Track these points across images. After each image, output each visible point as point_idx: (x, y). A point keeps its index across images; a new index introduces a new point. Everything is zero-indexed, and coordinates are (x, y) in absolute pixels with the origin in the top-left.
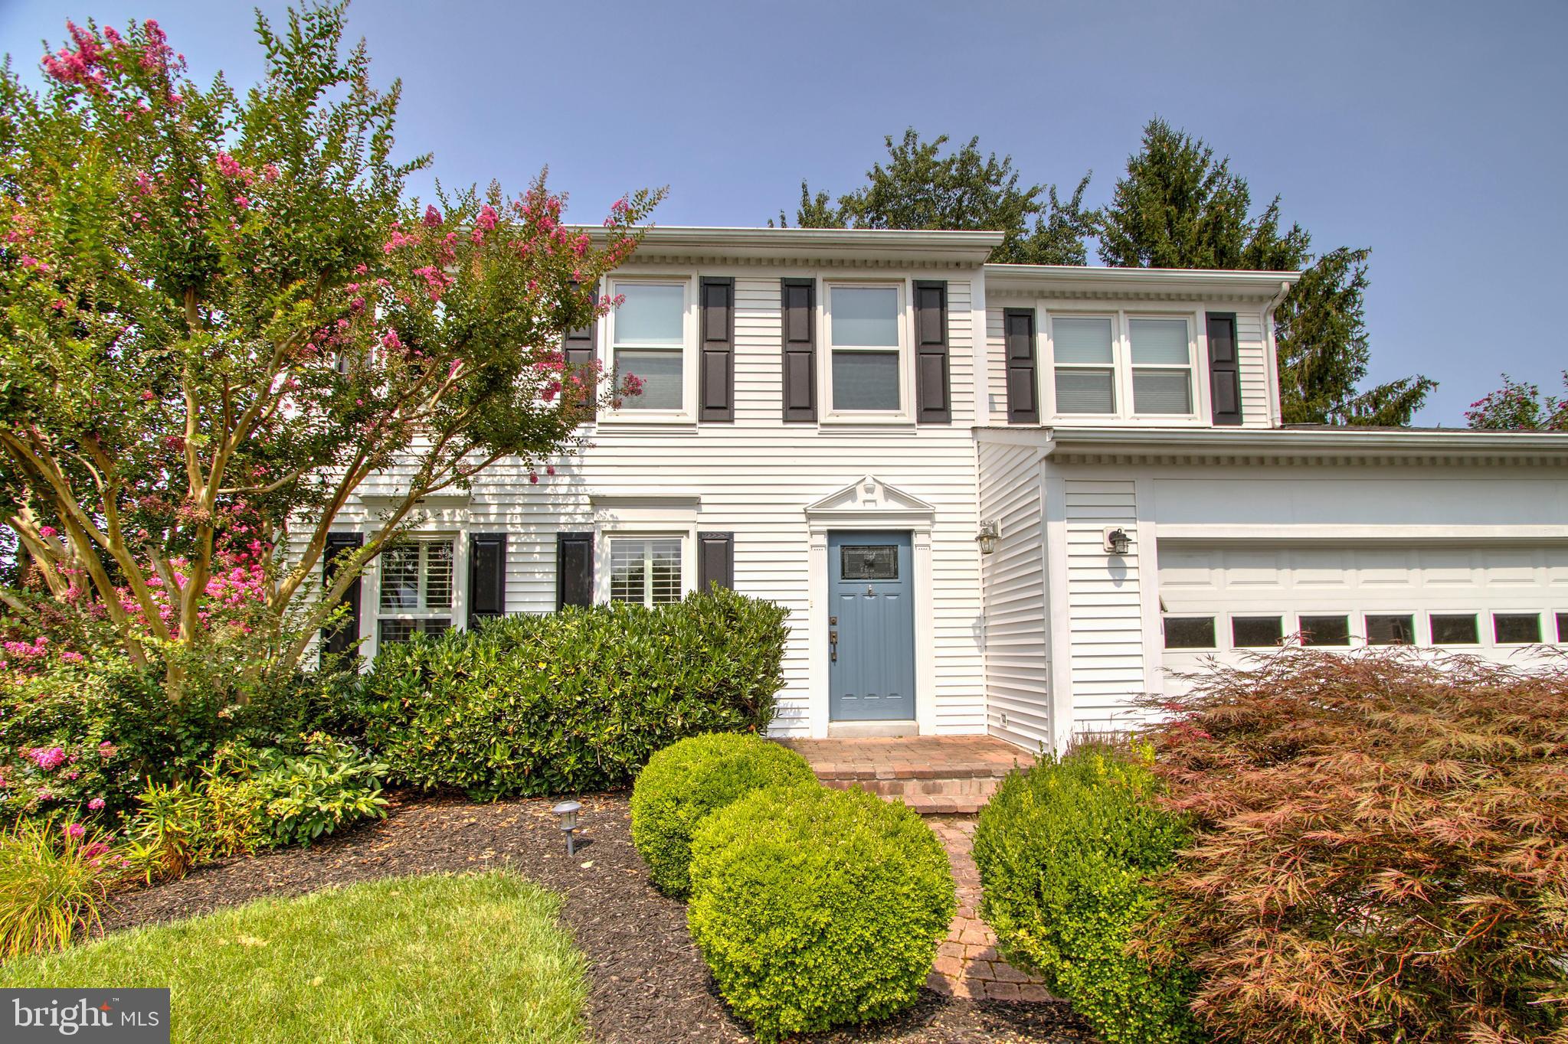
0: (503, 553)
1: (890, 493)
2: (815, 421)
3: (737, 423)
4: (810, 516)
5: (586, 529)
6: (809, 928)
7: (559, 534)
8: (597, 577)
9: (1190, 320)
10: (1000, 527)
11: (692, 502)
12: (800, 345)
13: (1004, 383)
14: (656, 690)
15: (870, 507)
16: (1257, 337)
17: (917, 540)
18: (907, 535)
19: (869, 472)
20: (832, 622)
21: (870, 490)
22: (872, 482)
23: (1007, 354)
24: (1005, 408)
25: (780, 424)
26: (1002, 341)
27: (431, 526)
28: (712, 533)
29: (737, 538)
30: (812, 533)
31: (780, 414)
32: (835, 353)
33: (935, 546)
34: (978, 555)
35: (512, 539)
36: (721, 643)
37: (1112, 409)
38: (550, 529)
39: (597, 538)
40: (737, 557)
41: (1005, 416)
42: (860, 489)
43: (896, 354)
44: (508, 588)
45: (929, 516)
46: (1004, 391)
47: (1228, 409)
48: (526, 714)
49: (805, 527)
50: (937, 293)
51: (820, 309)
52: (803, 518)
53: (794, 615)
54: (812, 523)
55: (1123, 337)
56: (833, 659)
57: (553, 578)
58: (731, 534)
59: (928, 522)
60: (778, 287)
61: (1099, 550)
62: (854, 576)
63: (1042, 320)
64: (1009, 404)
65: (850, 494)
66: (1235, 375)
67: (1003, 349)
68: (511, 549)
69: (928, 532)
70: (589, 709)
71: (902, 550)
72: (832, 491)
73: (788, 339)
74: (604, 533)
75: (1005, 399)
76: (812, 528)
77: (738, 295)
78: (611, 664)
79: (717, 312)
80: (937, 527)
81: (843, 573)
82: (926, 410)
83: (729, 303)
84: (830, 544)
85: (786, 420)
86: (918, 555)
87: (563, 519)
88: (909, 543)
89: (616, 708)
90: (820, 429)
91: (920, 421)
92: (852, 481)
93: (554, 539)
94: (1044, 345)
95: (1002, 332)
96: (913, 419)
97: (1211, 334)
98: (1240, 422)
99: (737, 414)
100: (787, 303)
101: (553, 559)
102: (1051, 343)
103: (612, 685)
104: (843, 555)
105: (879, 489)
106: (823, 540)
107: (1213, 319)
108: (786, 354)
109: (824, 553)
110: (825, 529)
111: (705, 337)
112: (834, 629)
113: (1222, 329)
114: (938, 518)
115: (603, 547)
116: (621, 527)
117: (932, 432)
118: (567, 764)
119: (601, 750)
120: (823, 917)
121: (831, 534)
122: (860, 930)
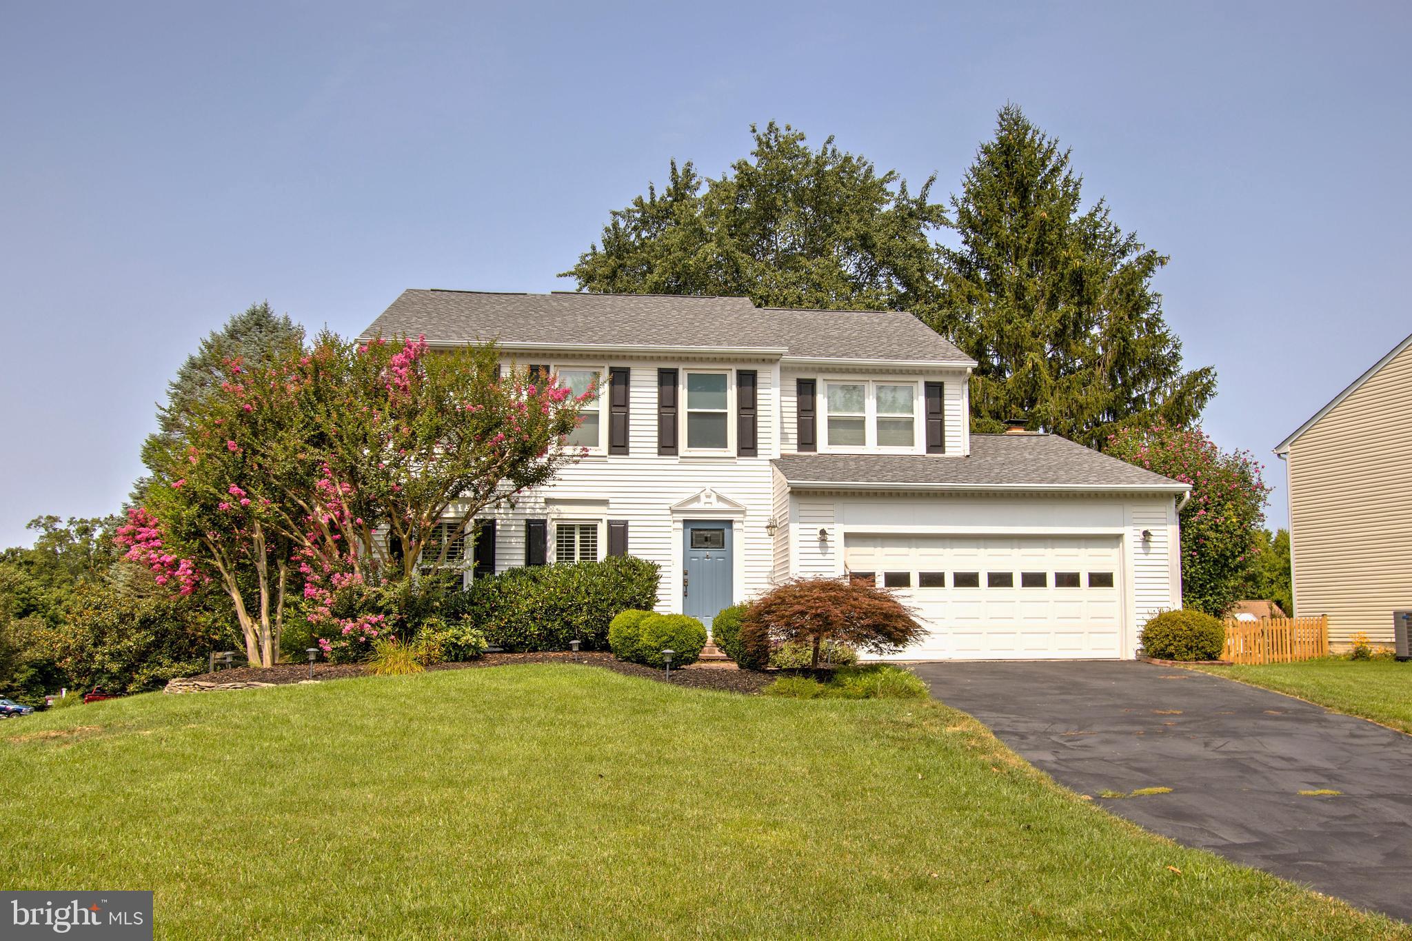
0: (494, 530)
1: (720, 498)
2: (676, 454)
3: (631, 456)
4: (673, 512)
5: (542, 517)
6: (670, 636)
7: (527, 520)
8: (548, 545)
9: (915, 386)
10: (778, 522)
11: (604, 502)
12: (670, 409)
13: (796, 426)
14: (603, 600)
15: (708, 507)
16: (958, 397)
17: (735, 526)
18: (730, 523)
19: (708, 486)
20: (685, 573)
21: (708, 497)
22: (710, 491)
23: (798, 407)
24: (796, 441)
25: (656, 456)
26: (795, 399)
27: (452, 515)
28: (616, 521)
29: (630, 523)
30: (674, 521)
31: (656, 450)
32: (689, 413)
33: (745, 530)
34: (766, 535)
35: (498, 521)
36: (631, 580)
37: (863, 443)
38: (520, 517)
39: (549, 522)
40: (630, 535)
41: (796, 447)
42: (702, 496)
43: (726, 414)
44: (497, 551)
45: (743, 512)
46: (796, 431)
47: (936, 441)
48: (546, 610)
49: (670, 518)
50: (751, 377)
51: (680, 387)
52: (669, 512)
53: (663, 569)
54: (674, 515)
55: (871, 397)
56: (685, 595)
57: (523, 546)
58: (627, 522)
59: (742, 516)
60: (656, 373)
61: (815, 538)
62: (699, 546)
63: (821, 387)
64: (799, 439)
65: (697, 499)
66: (942, 421)
67: (795, 404)
68: (498, 527)
69: (742, 522)
70: (573, 608)
71: (726, 531)
72: (687, 497)
73: (661, 405)
74: (553, 519)
75: (796, 436)
76: (675, 519)
77: (632, 378)
78: (583, 589)
79: (621, 388)
80: (748, 518)
81: (692, 545)
82: (743, 448)
83: (626, 382)
84: (684, 528)
85: (660, 453)
86: (735, 534)
87: (528, 511)
88: (731, 527)
89: (585, 608)
90: (680, 460)
91: (739, 454)
92: (698, 491)
93: (524, 523)
94: (821, 402)
95: (795, 394)
96: (736, 455)
97: (927, 395)
98: (943, 452)
99: (631, 450)
100: (661, 383)
101: (523, 534)
102: (826, 400)
103: (584, 598)
104: (692, 533)
105: (714, 496)
106: (681, 525)
107: (928, 385)
108: (660, 414)
109: (682, 533)
110: (682, 519)
111: (613, 404)
112: (686, 577)
113: (935, 392)
114: (748, 513)
115: (552, 528)
116: (565, 516)
117: (746, 461)
118: (562, 634)
119: (578, 627)
120: (674, 634)
121: (686, 522)
122: (681, 637)
